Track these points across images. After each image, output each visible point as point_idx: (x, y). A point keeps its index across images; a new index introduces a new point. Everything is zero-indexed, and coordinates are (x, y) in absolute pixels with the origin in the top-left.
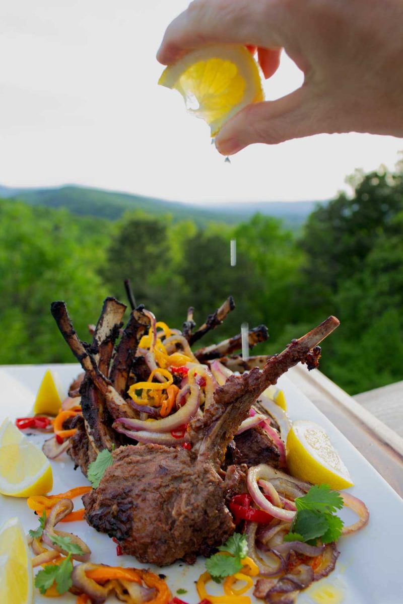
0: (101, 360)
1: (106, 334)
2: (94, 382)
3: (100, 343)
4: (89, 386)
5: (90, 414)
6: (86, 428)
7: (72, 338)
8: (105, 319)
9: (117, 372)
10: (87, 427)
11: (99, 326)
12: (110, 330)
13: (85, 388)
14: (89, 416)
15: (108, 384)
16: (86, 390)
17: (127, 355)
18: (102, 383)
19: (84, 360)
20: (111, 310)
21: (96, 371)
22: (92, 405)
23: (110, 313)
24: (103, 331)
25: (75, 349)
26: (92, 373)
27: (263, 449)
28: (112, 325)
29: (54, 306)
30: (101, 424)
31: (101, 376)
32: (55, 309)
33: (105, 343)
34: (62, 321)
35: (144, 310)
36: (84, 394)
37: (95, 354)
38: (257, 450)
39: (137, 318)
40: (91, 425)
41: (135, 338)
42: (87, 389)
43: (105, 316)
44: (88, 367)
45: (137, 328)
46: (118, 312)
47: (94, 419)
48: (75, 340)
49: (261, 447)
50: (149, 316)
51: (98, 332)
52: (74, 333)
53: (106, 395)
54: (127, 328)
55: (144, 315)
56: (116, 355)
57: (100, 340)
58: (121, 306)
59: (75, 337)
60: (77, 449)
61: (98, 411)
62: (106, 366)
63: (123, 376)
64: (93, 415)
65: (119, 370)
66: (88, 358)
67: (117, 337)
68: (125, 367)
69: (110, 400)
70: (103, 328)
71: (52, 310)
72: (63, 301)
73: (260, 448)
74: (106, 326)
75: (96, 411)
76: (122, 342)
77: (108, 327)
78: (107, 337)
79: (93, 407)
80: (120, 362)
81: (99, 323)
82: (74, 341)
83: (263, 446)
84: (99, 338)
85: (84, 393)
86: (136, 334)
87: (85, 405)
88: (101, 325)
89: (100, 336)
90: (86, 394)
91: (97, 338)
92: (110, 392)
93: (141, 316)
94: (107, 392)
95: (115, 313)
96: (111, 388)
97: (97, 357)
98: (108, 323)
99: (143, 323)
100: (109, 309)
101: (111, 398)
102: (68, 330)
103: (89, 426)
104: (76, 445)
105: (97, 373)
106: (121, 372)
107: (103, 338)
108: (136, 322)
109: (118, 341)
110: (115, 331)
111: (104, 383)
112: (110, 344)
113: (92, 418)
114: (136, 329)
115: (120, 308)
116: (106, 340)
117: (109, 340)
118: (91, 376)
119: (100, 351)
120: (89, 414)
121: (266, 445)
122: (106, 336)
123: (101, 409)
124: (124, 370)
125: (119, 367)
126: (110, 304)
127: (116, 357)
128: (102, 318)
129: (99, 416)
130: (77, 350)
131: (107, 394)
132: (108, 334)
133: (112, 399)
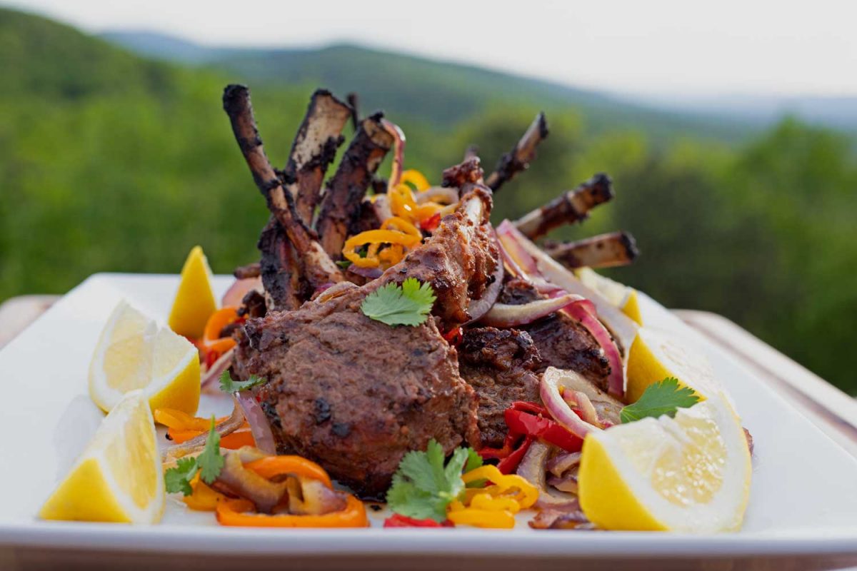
0: (300, 196)
1: (312, 152)
2: (288, 232)
3: (300, 166)
4: (276, 237)
5: (276, 282)
6: (267, 304)
7: (256, 152)
8: (311, 126)
9: (328, 222)
10: (269, 302)
11: (300, 138)
12: (320, 146)
13: (269, 239)
14: (274, 284)
15: (313, 237)
16: (270, 242)
17: (348, 197)
18: (301, 235)
19: (272, 191)
20: (323, 112)
21: (293, 213)
22: (280, 267)
23: (321, 116)
24: (308, 146)
25: (258, 171)
26: (285, 216)
27: (578, 351)
28: (323, 139)
29: (229, 91)
30: (295, 298)
31: (300, 222)
32: (231, 96)
33: (310, 167)
34: (241, 120)
35: (384, 122)
36: (266, 249)
37: (291, 183)
38: (566, 353)
39: (369, 133)
40: (275, 299)
41: (365, 168)
42: (273, 240)
43: (311, 120)
44: (279, 205)
45: (370, 150)
46: (335, 117)
47: (283, 289)
48: (260, 156)
49: (573, 348)
50: (392, 131)
51: (298, 147)
52: (259, 143)
53: (306, 256)
54: (352, 147)
55: (383, 129)
56: (328, 195)
57: (300, 162)
58: (342, 108)
59: (260, 149)
60: (247, 348)
61: (290, 277)
62: (310, 208)
63: (338, 231)
64: (280, 283)
65: (333, 219)
66: (280, 189)
67: (332, 161)
68: (343, 217)
69: (314, 264)
70: (306, 142)
71: (226, 99)
72: (246, 86)
73: (570, 350)
74: (313, 138)
75: (287, 276)
76: (340, 172)
77: (316, 140)
78: (314, 158)
79: (281, 269)
80: (334, 206)
81: (300, 132)
82: (258, 158)
83: (577, 347)
84: (300, 157)
85: (266, 246)
86: (366, 161)
87: (268, 267)
88: (304, 136)
89: (301, 153)
90: (271, 249)
91: (295, 157)
92: (315, 250)
93: (378, 130)
94: (308, 249)
95: (329, 117)
96: (316, 245)
97: (294, 189)
98: (317, 134)
99: (381, 144)
100: (319, 110)
101: (314, 260)
102: (250, 136)
103: (272, 301)
104: (245, 341)
105: (293, 216)
106: (336, 224)
107: (307, 158)
108: (368, 139)
109: (332, 170)
110: (328, 150)
111: (304, 234)
112: (318, 170)
113: (278, 288)
114: (366, 153)
115: (340, 110)
116: (312, 161)
117: (317, 162)
118: (282, 219)
119: (300, 180)
120: (273, 281)
121: (583, 345)
122: (312, 155)
123: (295, 277)
124: (342, 220)
125: (332, 214)
126: (321, 101)
127: (329, 197)
128: (306, 124)
129: (292, 286)
130: (263, 173)
131: (309, 253)
132: (316, 152)
133: (317, 262)
